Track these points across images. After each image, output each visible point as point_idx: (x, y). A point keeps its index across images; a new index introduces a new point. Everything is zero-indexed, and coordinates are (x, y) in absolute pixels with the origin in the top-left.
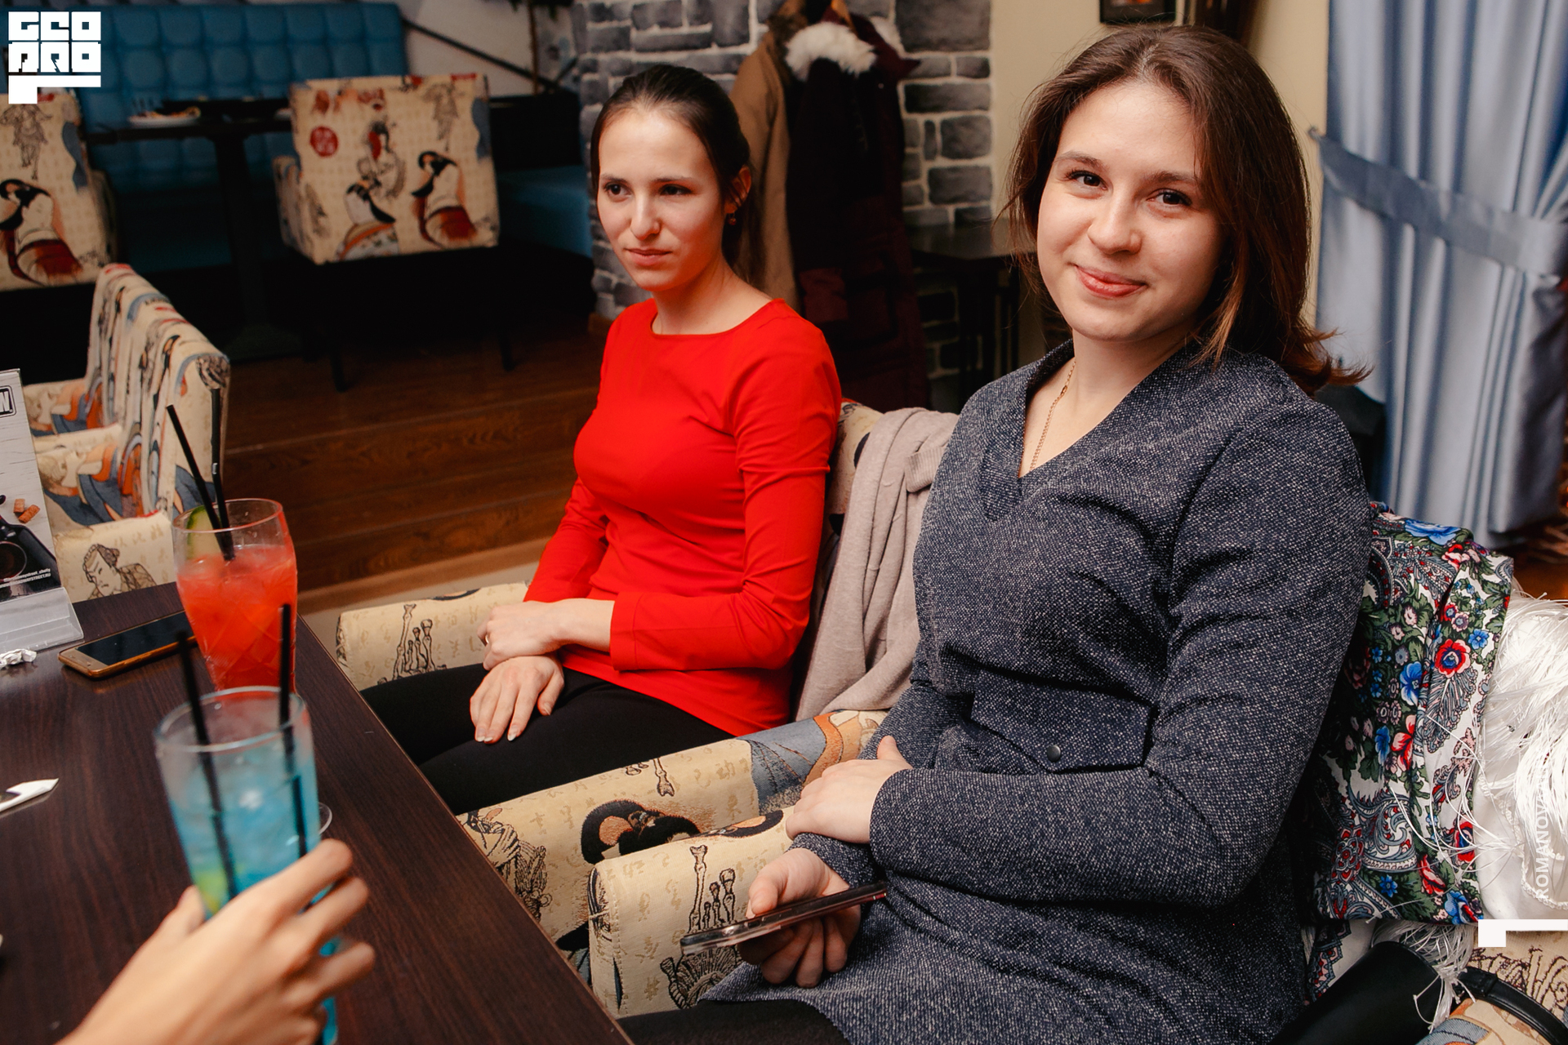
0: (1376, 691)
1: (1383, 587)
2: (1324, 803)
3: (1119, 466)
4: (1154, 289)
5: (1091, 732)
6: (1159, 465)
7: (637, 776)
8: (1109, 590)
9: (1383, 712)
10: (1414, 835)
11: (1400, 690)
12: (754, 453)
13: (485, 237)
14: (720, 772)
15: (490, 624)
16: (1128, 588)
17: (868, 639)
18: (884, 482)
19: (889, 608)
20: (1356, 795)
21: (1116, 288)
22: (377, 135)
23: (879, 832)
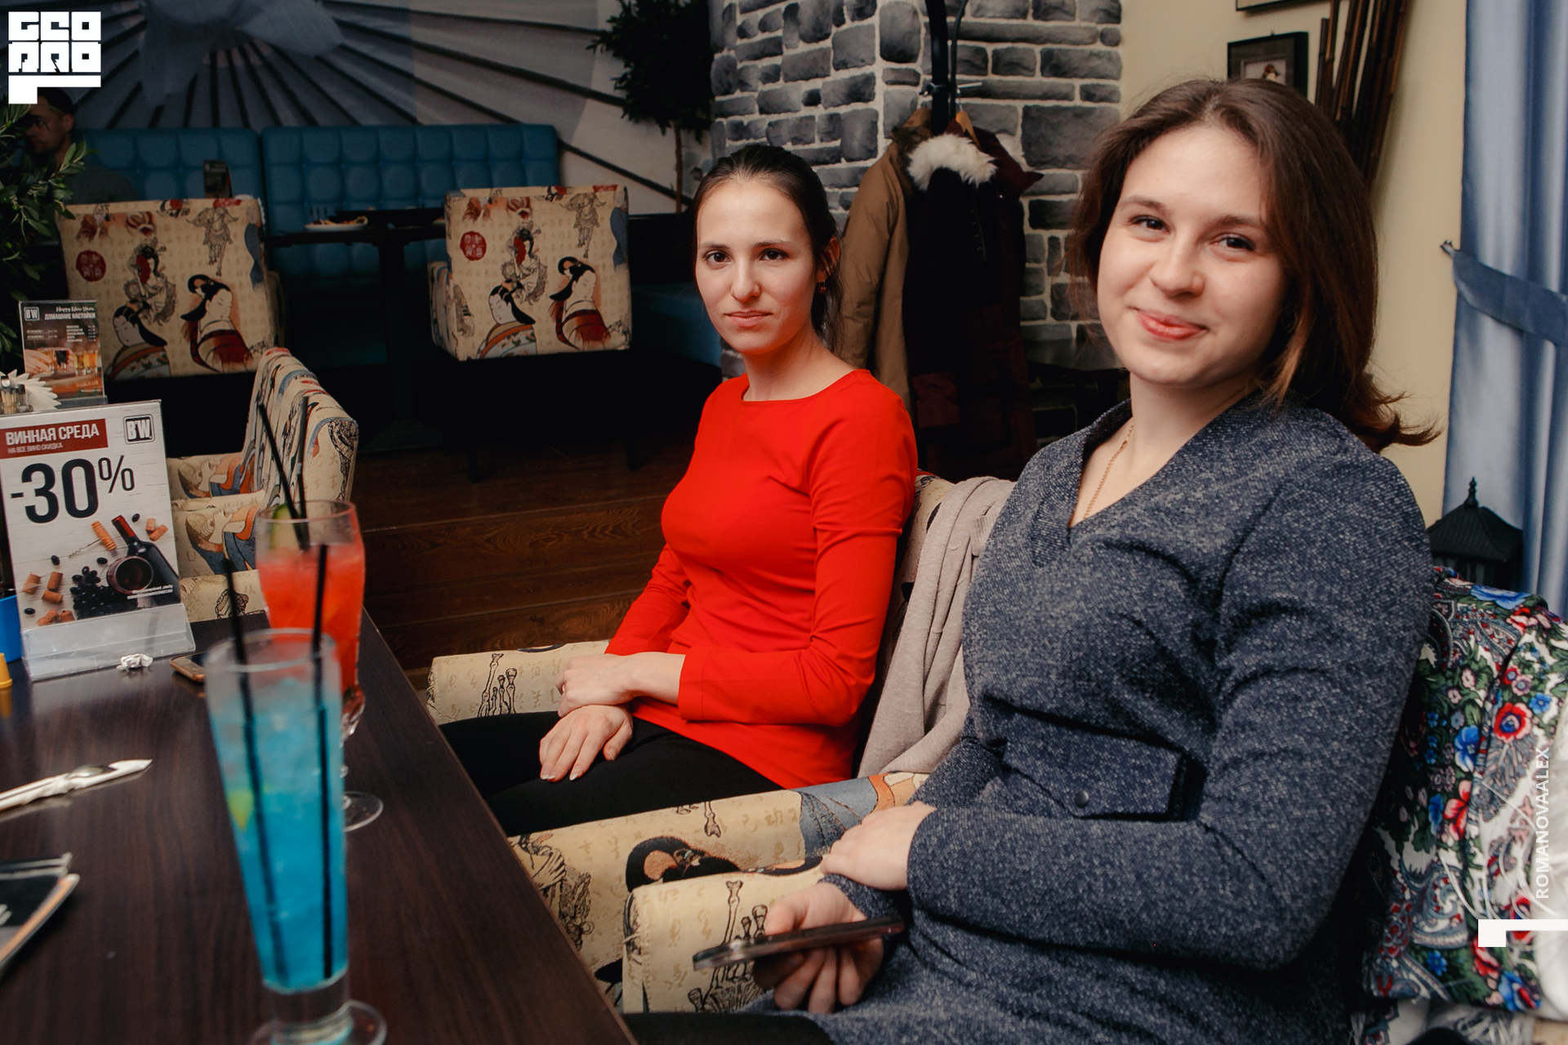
0: (1431, 757)
1: (1442, 649)
2: (1376, 877)
3: (1167, 515)
4: (1215, 333)
5: (1119, 777)
6: (1207, 515)
7: (686, 816)
8: (1149, 633)
9: (1437, 780)
10: (1466, 911)
11: (1454, 755)
12: (826, 511)
13: (618, 341)
14: (768, 818)
15: (568, 673)
16: (1167, 630)
17: (928, 703)
18: (951, 547)
19: (950, 672)
20: (1407, 867)
21: (1176, 331)
22: (522, 241)
23: (916, 878)
